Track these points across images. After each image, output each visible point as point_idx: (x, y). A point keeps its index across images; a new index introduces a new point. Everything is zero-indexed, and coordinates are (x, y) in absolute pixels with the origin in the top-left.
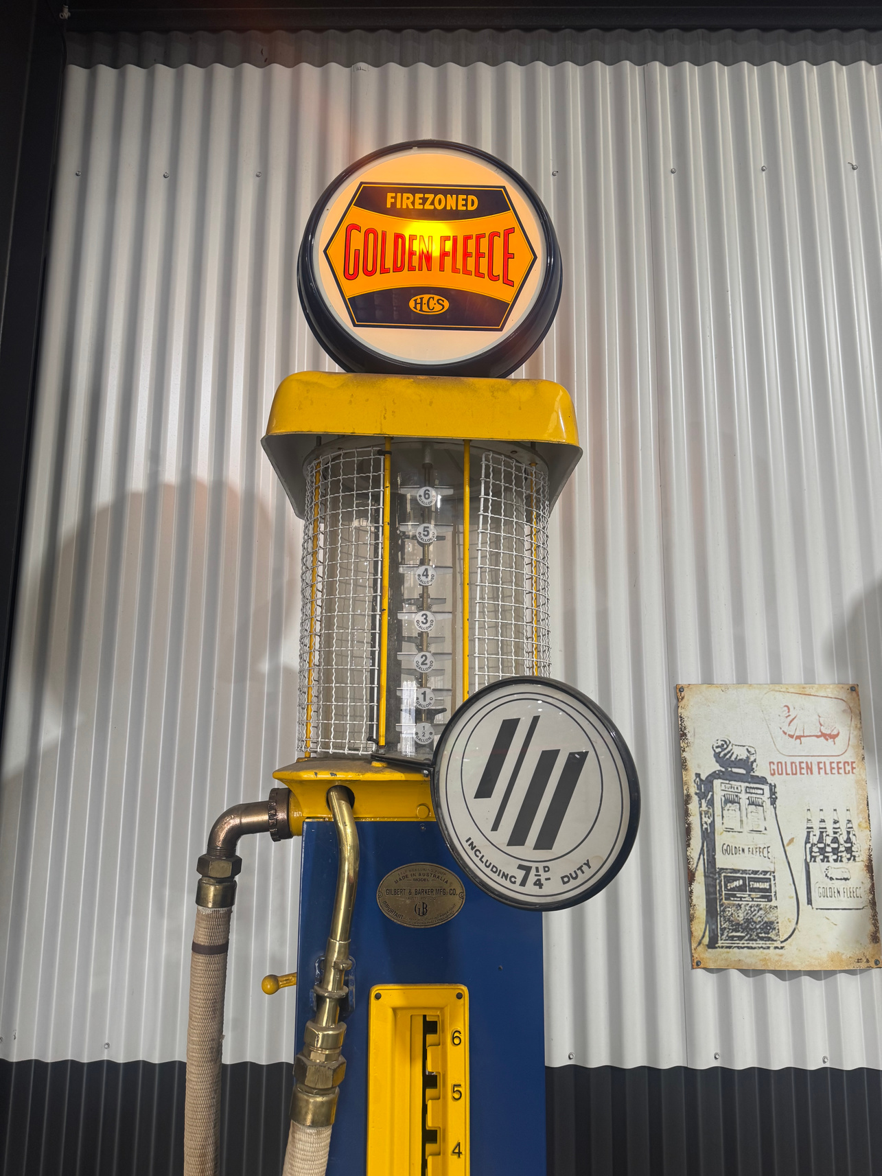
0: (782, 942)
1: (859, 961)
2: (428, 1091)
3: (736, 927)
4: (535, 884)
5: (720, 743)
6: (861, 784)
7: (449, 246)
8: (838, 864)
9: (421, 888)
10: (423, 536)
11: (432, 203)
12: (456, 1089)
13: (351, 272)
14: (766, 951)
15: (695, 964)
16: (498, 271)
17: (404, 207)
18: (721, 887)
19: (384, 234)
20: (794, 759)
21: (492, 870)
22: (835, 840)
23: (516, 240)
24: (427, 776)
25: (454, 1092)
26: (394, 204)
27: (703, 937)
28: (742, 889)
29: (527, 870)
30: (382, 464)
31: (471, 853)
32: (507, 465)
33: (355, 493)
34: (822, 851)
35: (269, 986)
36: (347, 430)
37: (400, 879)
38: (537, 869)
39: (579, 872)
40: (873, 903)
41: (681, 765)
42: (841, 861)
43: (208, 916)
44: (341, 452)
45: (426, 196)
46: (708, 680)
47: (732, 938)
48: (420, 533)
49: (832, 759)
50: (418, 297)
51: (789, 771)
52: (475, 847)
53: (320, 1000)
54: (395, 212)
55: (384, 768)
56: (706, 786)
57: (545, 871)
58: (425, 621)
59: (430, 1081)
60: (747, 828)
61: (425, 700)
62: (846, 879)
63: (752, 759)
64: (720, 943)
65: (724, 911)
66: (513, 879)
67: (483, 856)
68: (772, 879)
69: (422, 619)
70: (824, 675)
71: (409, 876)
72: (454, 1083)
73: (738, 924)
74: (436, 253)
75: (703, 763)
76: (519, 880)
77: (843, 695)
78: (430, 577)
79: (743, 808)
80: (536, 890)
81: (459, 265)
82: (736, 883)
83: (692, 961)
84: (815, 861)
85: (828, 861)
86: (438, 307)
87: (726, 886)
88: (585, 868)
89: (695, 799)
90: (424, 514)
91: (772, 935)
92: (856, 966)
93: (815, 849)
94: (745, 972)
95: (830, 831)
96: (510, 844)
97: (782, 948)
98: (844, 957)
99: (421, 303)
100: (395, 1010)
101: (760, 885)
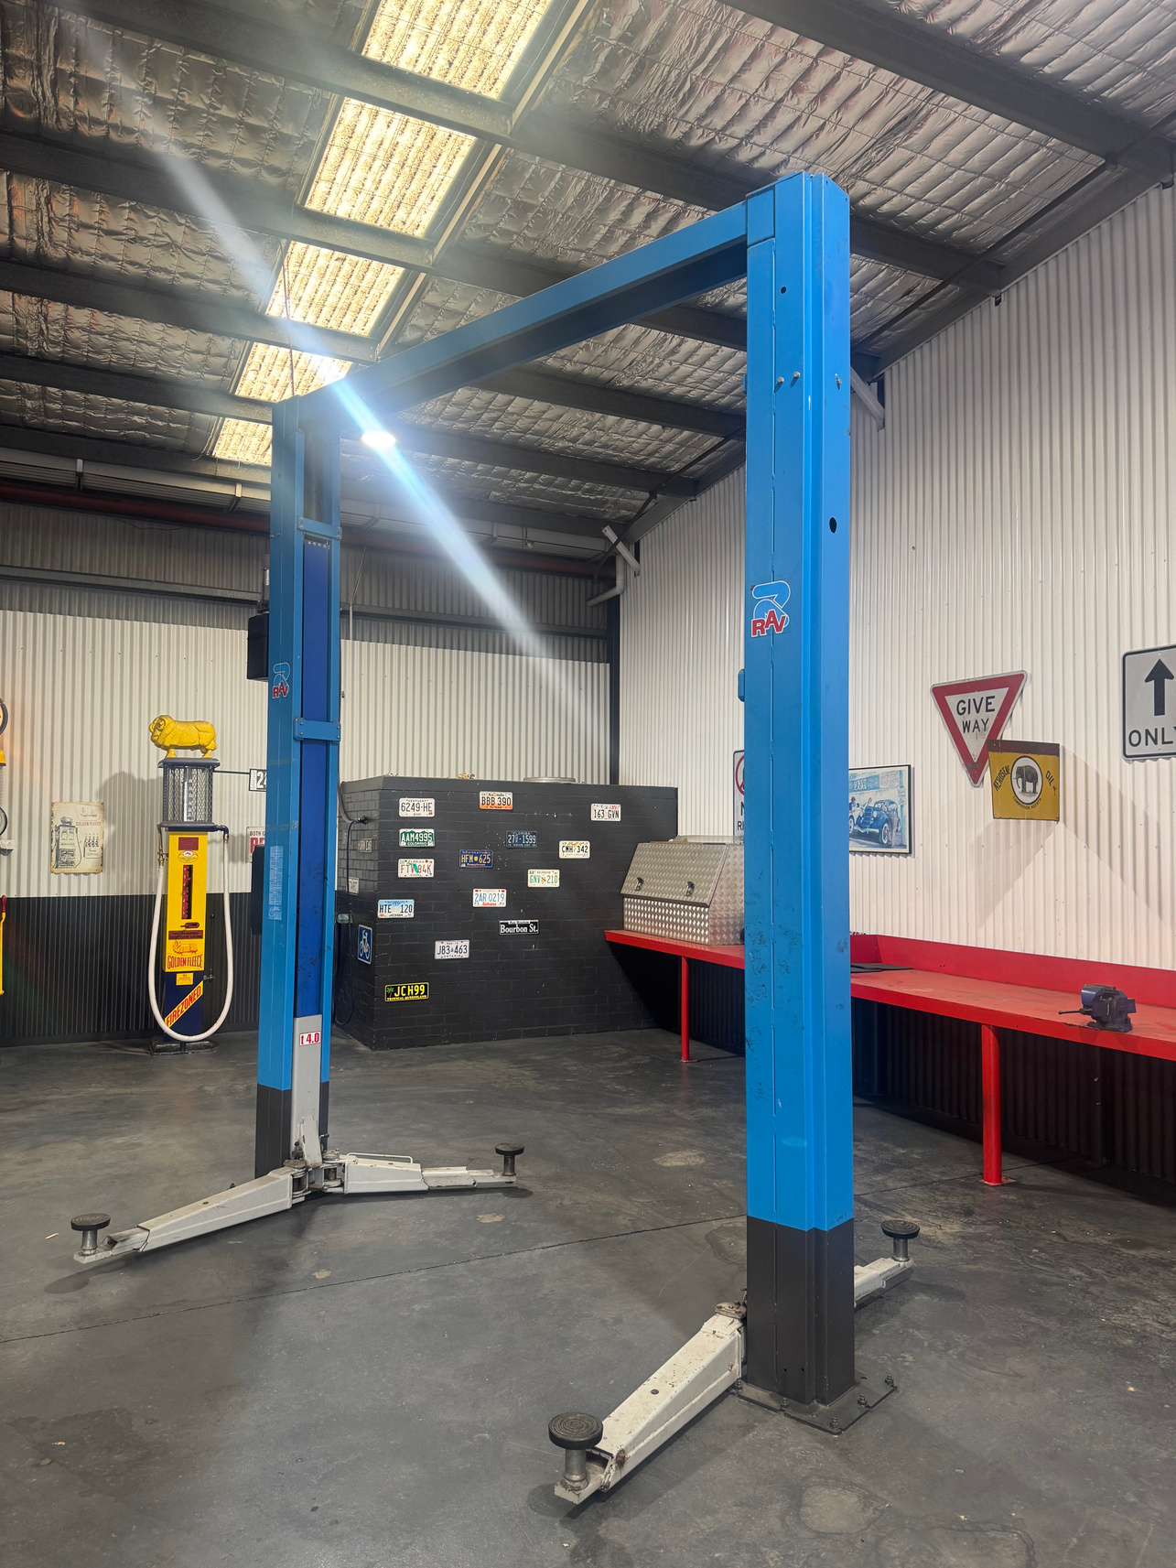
0: (76, 866)
1: (98, 870)
5: (63, 817)
6: (102, 828)
8: (93, 847)
14: (71, 868)
15: (52, 872)
18: (60, 853)
20: (83, 821)
22: (93, 842)
27: (54, 865)
28: (66, 854)
40: (102, 856)
46: (61, 801)
47: (62, 866)
49: (94, 822)
51: (82, 824)
56: (58, 828)
60: (68, 839)
62: (95, 851)
63: (71, 822)
64: (59, 867)
65: (61, 859)
68: (75, 851)
70: (95, 800)
73: (64, 862)
75: (57, 822)
77: (100, 805)
79: (68, 834)
82: (64, 852)
84: (87, 847)
85: (90, 847)
89: (54, 832)
91: (73, 865)
92: (96, 872)
93: (87, 844)
94: (65, 874)
95: (92, 839)
98: (93, 869)
101: (71, 853)
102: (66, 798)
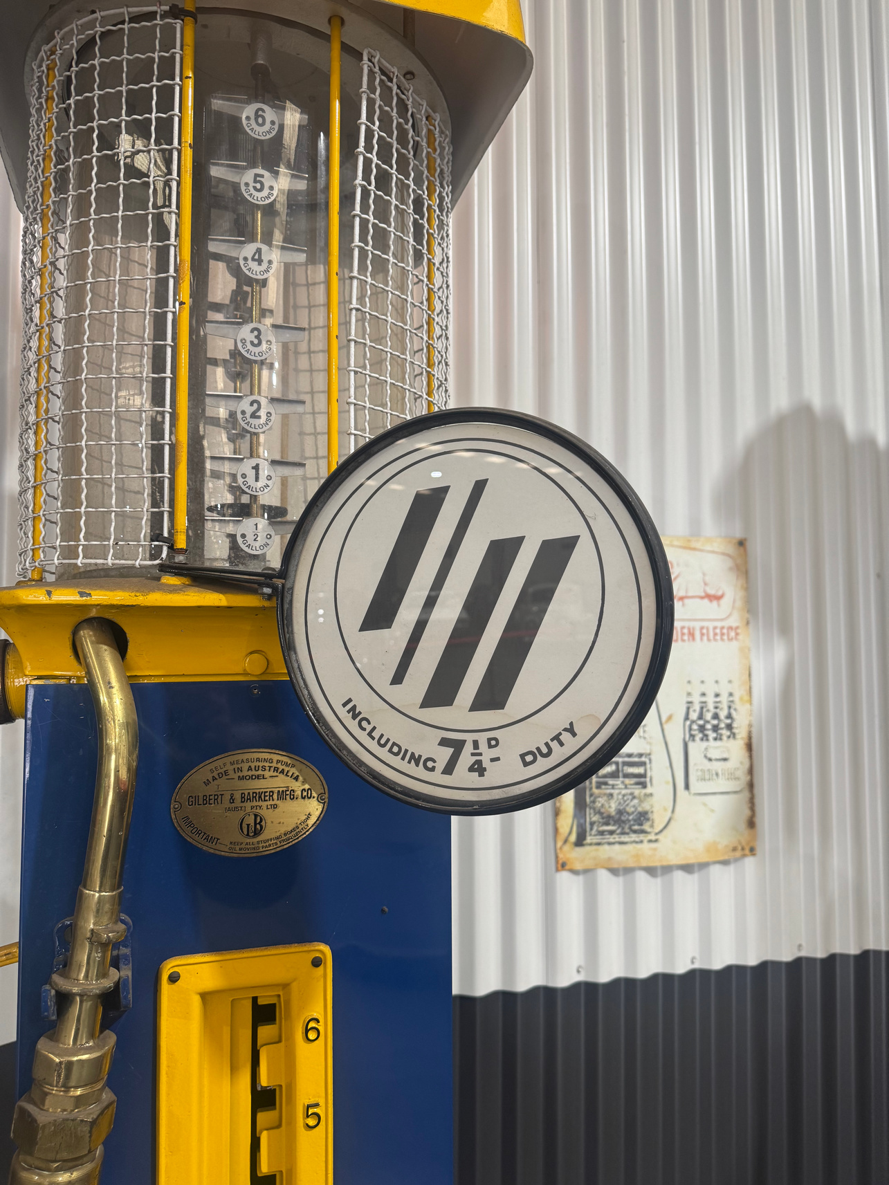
0: (657, 834)
1: (735, 849)
2: (262, 1117)
3: (608, 820)
4: (471, 769)
6: (744, 652)
8: (718, 743)
9: (251, 792)
10: (252, 191)
12: (311, 1111)
14: (639, 846)
15: (559, 866)
21: (390, 751)
22: (716, 716)
24: (269, 597)
25: (308, 1116)
27: (570, 833)
28: (615, 776)
29: (458, 746)
30: (178, 35)
31: (353, 725)
33: (124, 89)
34: (702, 729)
37: (214, 779)
38: (476, 744)
39: (554, 745)
40: (751, 785)
42: (721, 739)
47: (602, 833)
48: (247, 184)
52: (360, 713)
53: (64, 1000)
55: (185, 586)
57: (490, 746)
58: (256, 341)
59: (263, 1099)
61: (257, 479)
62: (725, 760)
64: (589, 839)
65: (594, 802)
66: (430, 764)
67: (374, 728)
68: (648, 761)
69: (251, 337)
71: (231, 772)
72: (307, 1102)
73: (609, 817)
76: (441, 765)
77: (731, 549)
78: (265, 265)
80: (474, 779)
82: (610, 770)
83: (557, 862)
84: (694, 740)
85: (707, 740)
88: (566, 737)
91: (646, 827)
94: (614, 871)
95: (711, 706)
96: (423, 706)
97: (656, 841)
98: (719, 845)
100: (205, 996)
101: (634, 770)
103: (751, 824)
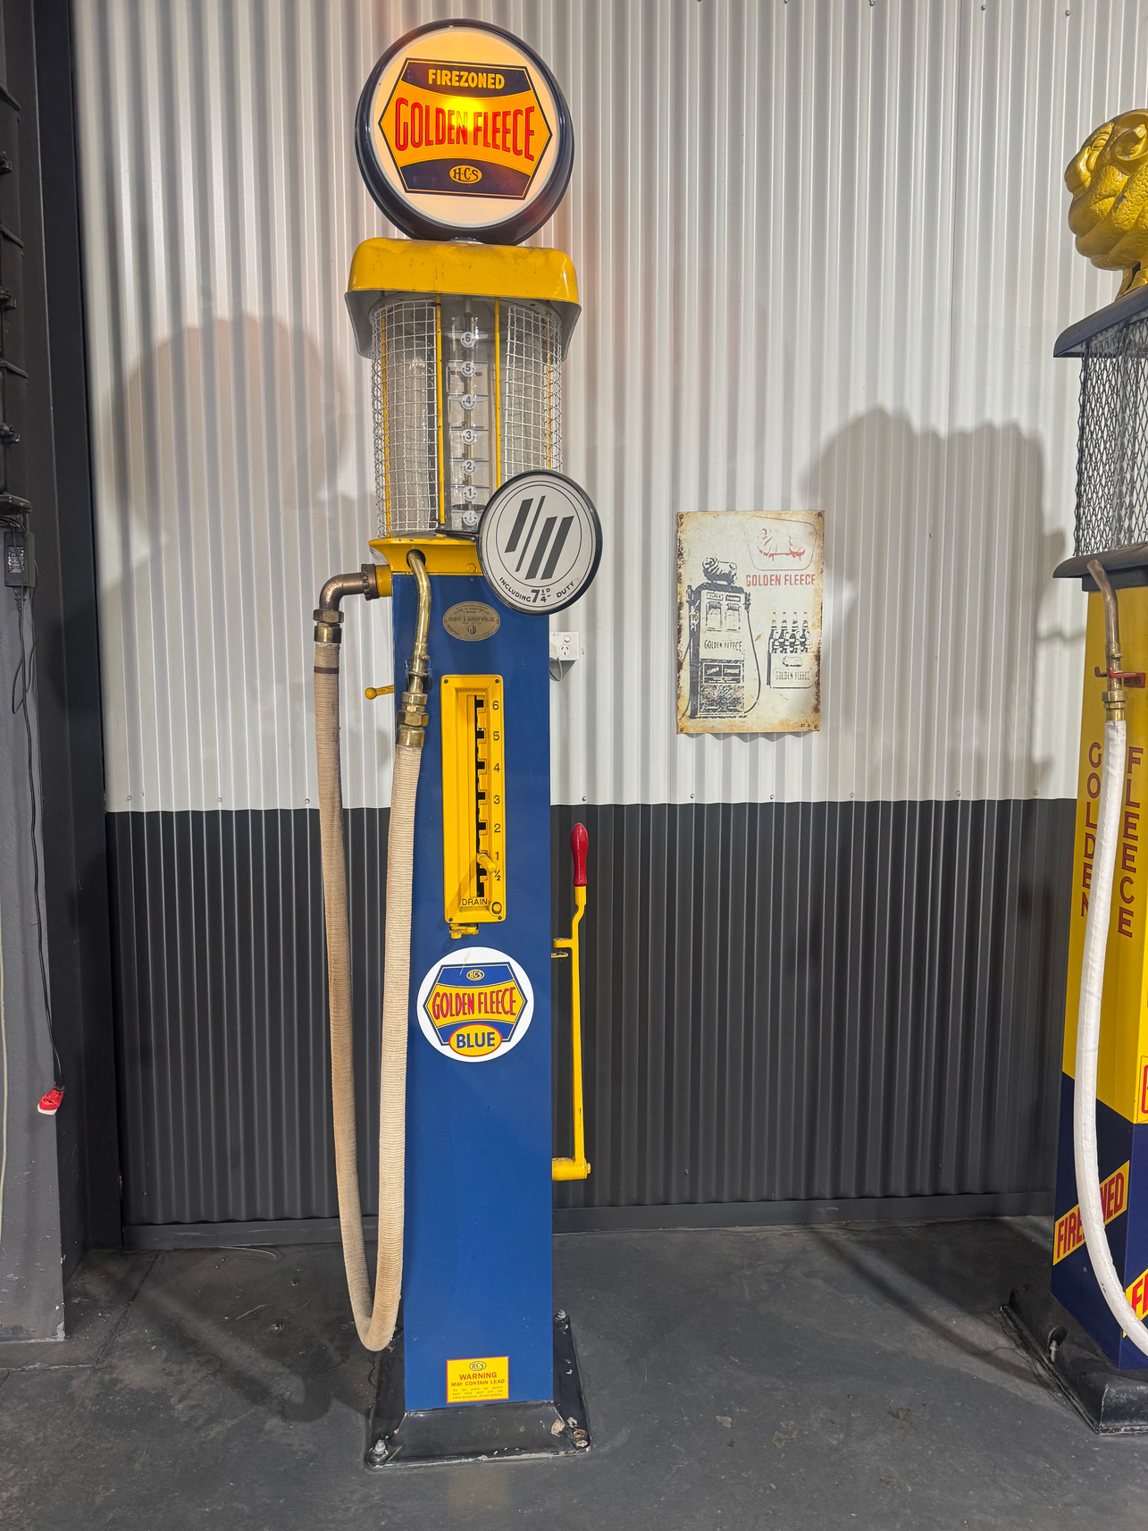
0: (745, 712)
1: (803, 725)
2: (479, 740)
3: (712, 702)
4: (541, 600)
5: (709, 561)
6: (818, 593)
7: (481, 122)
8: (794, 654)
9: (471, 618)
10: (465, 372)
11: (467, 81)
12: (496, 735)
13: (402, 143)
14: (733, 719)
15: (679, 730)
16: (521, 146)
17: (444, 84)
18: (702, 673)
19: (427, 108)
20: (766, 573)
21: (516, 596)
22: (793, 636)
23: (535, 117)
24: (474, 541)
25: (495, 738)
26: (435, 80)
27: (687, 710)
28: (718, 674)
29: (537, 592)
30: (434, 313)
31: (503, 587)
32: (528, 316)
33: (414, 335)
34: (782, 644)
35: (370, 694)
36: (409, 288)
37: (458, 612)
38: (543, 591)
39: (567, 590)
40: (818, 684)
41: (678, 578)
42: (796, 652)
43: (325, 648)
44: (403, 303)
45: (462, 73)
46: (703, 508)
47: (708, 710)
48: (462, 369)
49: (797, 573)
50: (457, 168)
51: (762, 583)
52: (505, 582)
53: (411, 677)
54: (436, 88)
55: (444, 537)
56: (695, 595)
57: (547, 592)
58: (469, 437)
60: (724, 628)
62: (799, 666)
63: (733, 573)
64: (699, 715)
65: (703, 691)
66: (529, 599)
67: (511, 588)
68: (742, 667)
69: (467, 435)
70: (798, 503)
71: (464, 610)
72: (495, 730)
73: (713, 700)
74: (470, 128)
75: (694, 576)
76: (532, 600)
77: (812, 519)
78: (472, 403)
79: (723, 613)
80: (542, 603)
81: (490, 140)
82: (714, 670)
83: (678, 728)
84: (775, 652)
85: (786, 652)
86: (473, 177)
87: (706, 672)
88: (570, 587)
89: (686, 606)
90: (465, 354)
91: (738, 708)
92: (800, 729)
93: (776, 643)
94: (716, 735)
95: (790, 630)
96: (526, 579)
97: (745, 716)
98: (791, 723)
99: (459, 173)
100: (457, 690)
101: (732, 671)
102: (718, 499)
103: (816, 709)
